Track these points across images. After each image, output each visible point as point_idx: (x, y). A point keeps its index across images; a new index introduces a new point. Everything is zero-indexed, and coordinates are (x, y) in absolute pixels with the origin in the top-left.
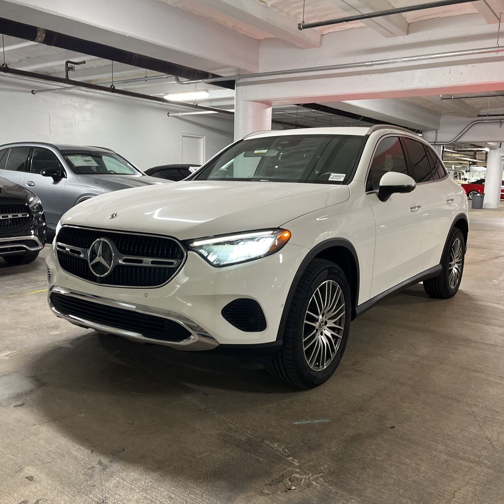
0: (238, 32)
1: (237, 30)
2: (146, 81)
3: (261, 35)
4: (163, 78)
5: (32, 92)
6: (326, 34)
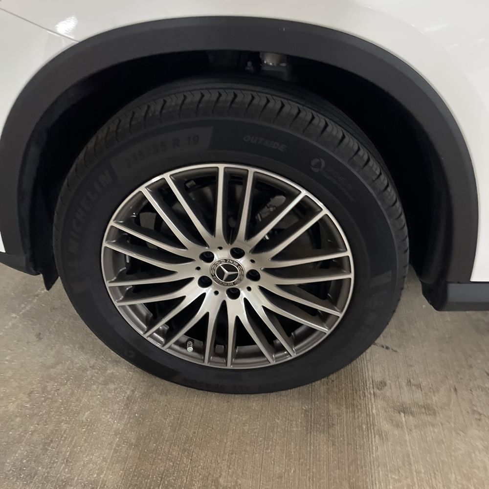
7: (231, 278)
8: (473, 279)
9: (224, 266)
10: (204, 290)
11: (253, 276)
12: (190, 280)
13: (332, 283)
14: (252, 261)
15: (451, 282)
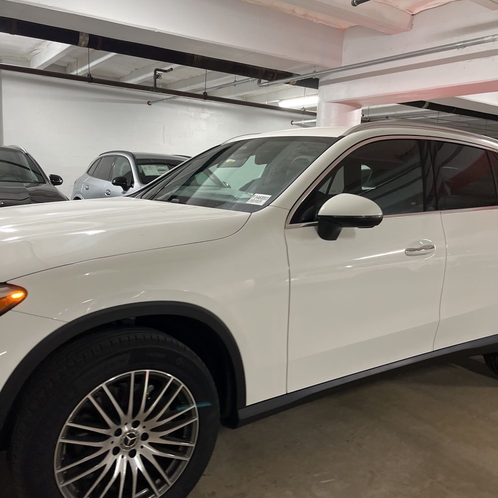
0: (312, 21)
1: (311, 19)
2: (235, 85)
3: (345, 25)
4: (249, 81)
5: (149, 103)
6: (418, 13)
7: (132, 442)
8: (247, 404)
9: (128, 435)
10: (116, 457)
11: (145, 437)
12: (107, 452)
13: (185, 428)
14: (144, 427)
15: (239, 409)
